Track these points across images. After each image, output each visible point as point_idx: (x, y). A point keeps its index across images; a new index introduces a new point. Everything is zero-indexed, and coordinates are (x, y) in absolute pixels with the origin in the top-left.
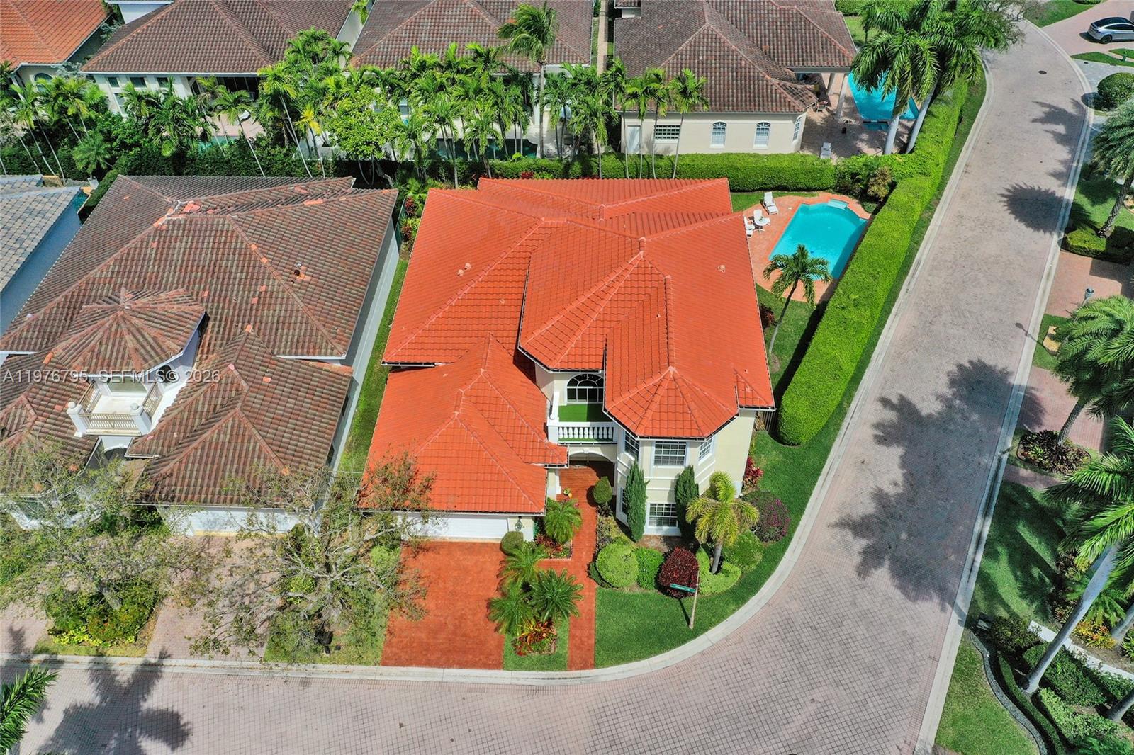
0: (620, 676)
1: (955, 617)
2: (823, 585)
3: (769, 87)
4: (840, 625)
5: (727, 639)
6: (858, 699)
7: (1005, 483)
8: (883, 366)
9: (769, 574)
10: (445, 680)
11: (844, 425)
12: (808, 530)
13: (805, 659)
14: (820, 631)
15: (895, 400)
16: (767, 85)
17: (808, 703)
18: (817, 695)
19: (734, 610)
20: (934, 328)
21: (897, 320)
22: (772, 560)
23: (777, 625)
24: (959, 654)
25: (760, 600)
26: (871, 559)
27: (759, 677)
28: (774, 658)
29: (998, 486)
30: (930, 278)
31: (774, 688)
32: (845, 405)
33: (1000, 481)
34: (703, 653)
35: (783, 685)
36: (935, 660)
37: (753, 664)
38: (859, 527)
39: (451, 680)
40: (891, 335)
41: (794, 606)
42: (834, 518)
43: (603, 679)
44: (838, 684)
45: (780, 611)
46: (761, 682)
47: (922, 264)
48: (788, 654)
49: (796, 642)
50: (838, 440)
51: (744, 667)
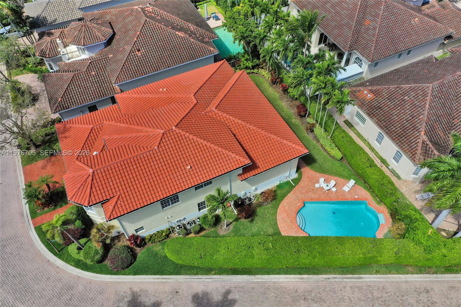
0: (33, 237)
2: (95, 296)
5: (58, 267)
8: (253, 283)
9: (94, 272)
11: (200, 276)
12: (125, 280)
13: (54, 300)
14: (70, 302)
15: (230, 297)
19: (71, 265)
23: (69, 284)
25: (80, 273)
27: (41, 285)
28: (52, 288)
30: (348, 288)
31: (37, 293)
34: (49, 261)
35: (40, 296)
37: (47, 281)
38: (134, 302)
41: (81, 288)
42: (136, 289)
43: (30, 232)
45: (77, 283)
46: (39, 287)
48: (55, 293)
49: (62, 294)
50: (188, 277)
51: (45, 278)
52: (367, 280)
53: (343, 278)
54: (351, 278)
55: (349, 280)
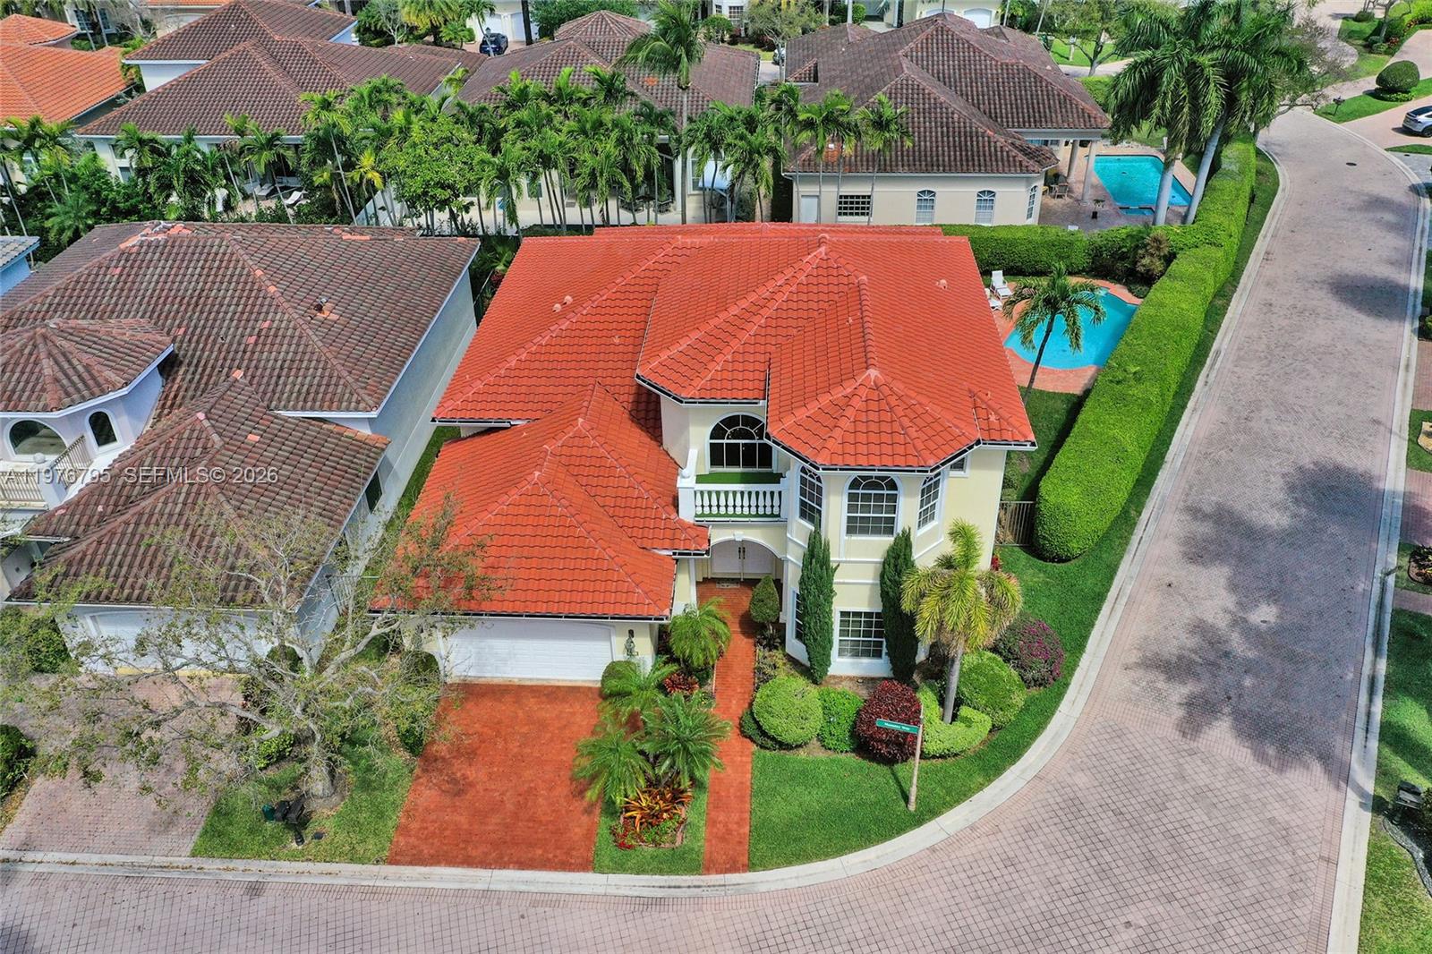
0: (793, 884)
1: (1353, 800)
2: (1126, 750)
3: (992, 144)
4: (1162, 808)
5: (973, 828)
6: (1206, 922)
7: (1397, 613)
8: (1184, 467)
9: (1035, 734)
10: (492, 887)
11: (1135, 539)
12: (1094, 674)
13: (1108, 858)
14: (1128, 817)
15: (1208, 509)
16: (989, 142)
17: (1121, 928)
18: (1135, 916)
19: (981, 787)
20: (1252, 424)
21: (1196, 417)
22: (1040, 714)
23: (1056, 807)
24: (1370, 853)
25: (1023, 771)
26: (1198, 713)
27: (1030, 887)
28: (1055, 857)
29: (1388, 618)
30: (1235, 369)
31: (1059, 904)
32: (1133, 513)
33: (1389, 609)
34: (933, 850)
35: (1074, 899)
36: (1331, 861)
37: (1019, 867)
38: (1175, 668)
39: (503, 887)
40: (1190, 432)
41: (1081, 780)
42: (1134, 657)
43: (763, 888)
44: (1170, 898)
45: (1058, 786)
46: (1036, 894)
47: (1222, 354)
48: (1078, 851)
49: (1090, 833)
50: (1127, 558)
51: (1005, 872)
52: (1225, 346)
53: (1213, 368)
54: (1216, 360)
55: (1220, 363)
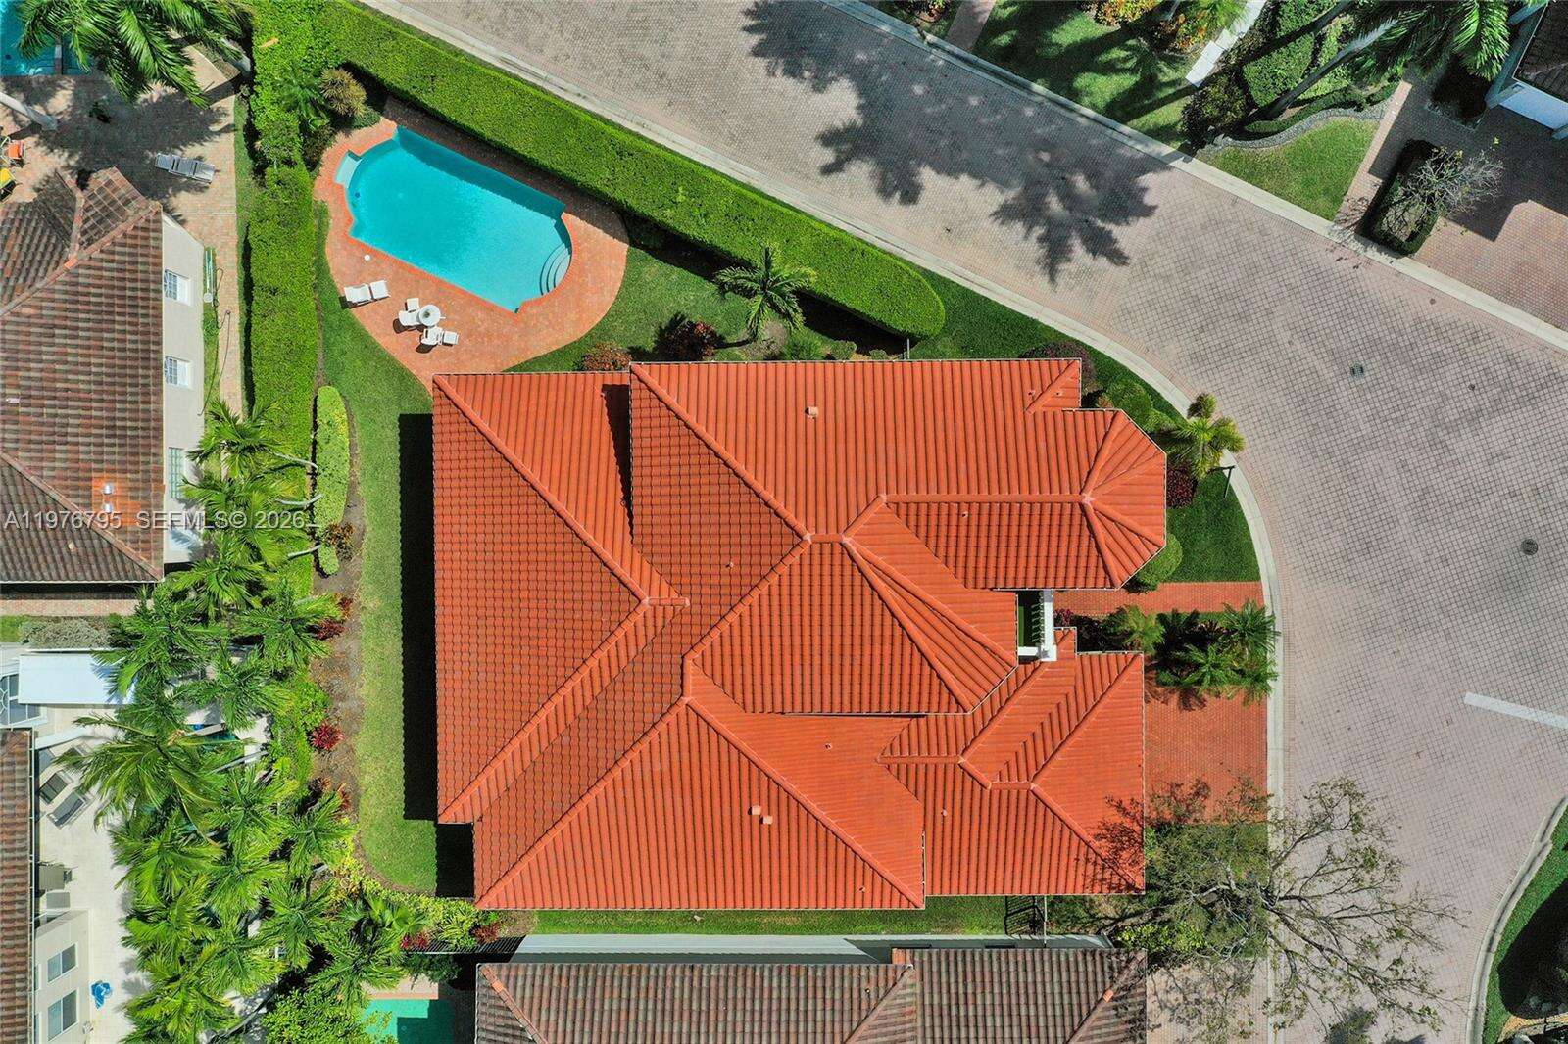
2: (1143, 311)
7: (977, 51)
14: (1205, 323)
17: (1293, 348)
18: (1284, 336)
24: (1229, 172)
26: (1101, 245)
27: (1266, 399)
31: (1278, 383)
33: (973, 57)
35: (1273, 373)
43: (1273, 571)
44: (1269, 312)
46: (1271, 396)
48: (1236, 363)
49: (1220, 352)
52: (492, 49)
53: (545, 80)
54: (526, 71)
55: (534, 69)
